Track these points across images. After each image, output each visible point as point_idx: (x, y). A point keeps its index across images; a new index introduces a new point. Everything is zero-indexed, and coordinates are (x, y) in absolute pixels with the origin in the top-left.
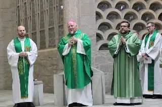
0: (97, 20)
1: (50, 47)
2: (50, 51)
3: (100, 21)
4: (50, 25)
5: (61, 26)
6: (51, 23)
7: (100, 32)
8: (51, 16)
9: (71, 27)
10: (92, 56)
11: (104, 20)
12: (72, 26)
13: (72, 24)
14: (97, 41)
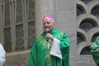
0: (78, 15)
1: (17, 49)
2: (18, 55)
3: (83, 17)
4: (17, 21)
5: (32, 23)
6: (19, 18)
7: (81, 31)
8: (19, 10)
9: (47, 25)
10: (70, 62)
11: (88, 15)
12: (48, 23)
13: (49, 21)
14: (78, 42)
